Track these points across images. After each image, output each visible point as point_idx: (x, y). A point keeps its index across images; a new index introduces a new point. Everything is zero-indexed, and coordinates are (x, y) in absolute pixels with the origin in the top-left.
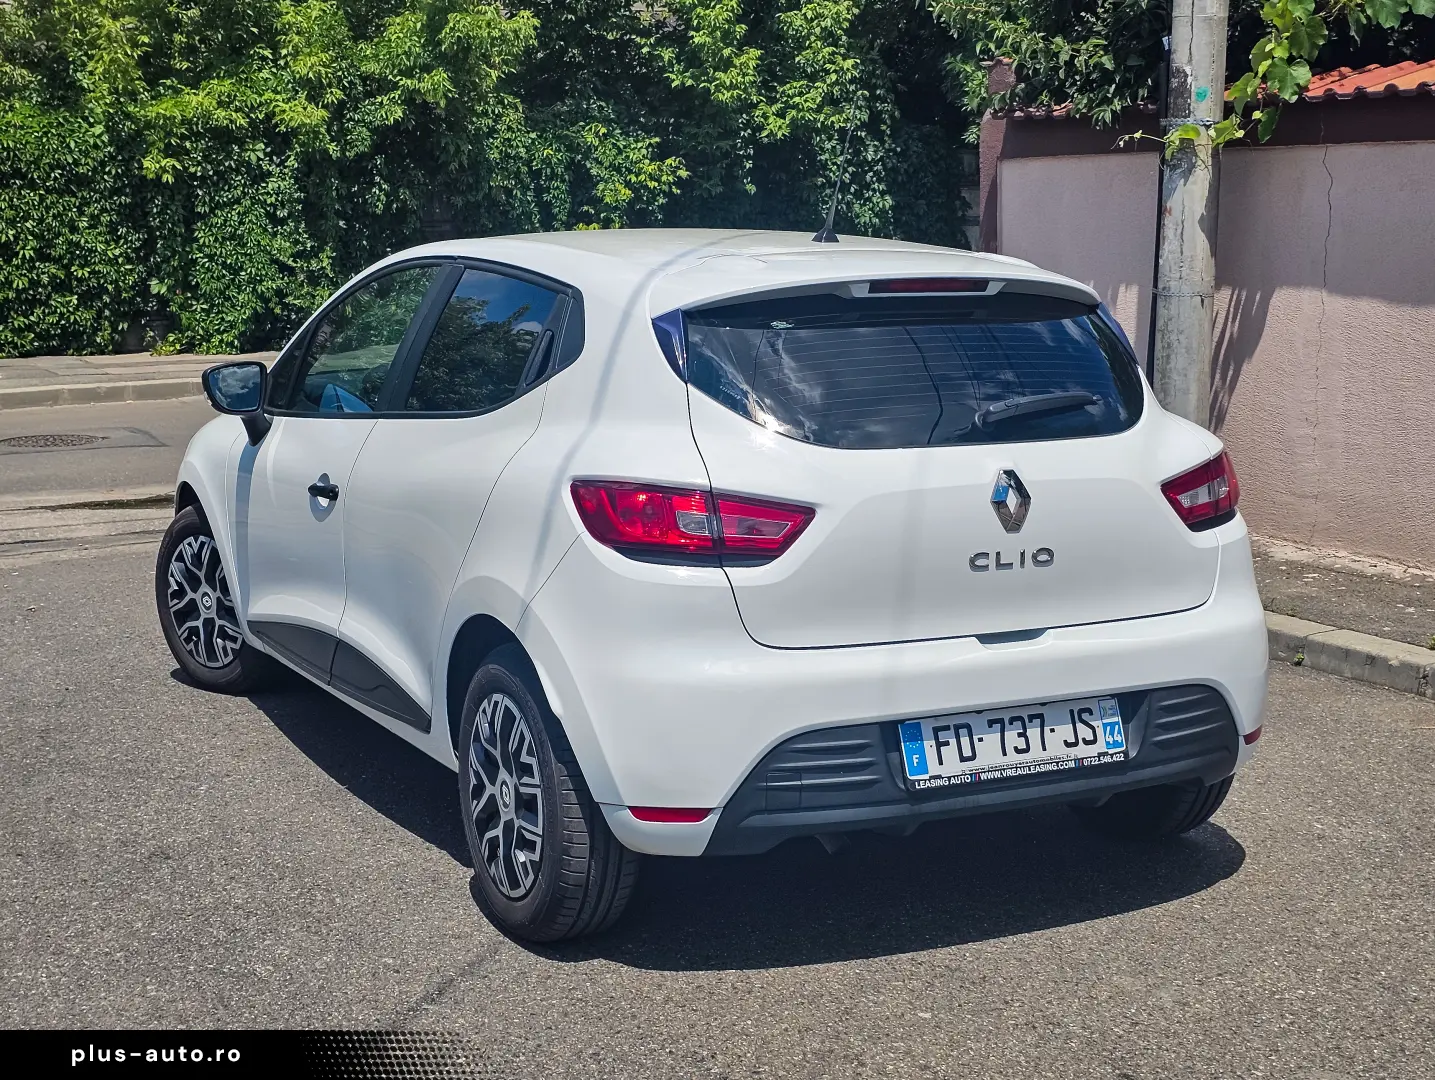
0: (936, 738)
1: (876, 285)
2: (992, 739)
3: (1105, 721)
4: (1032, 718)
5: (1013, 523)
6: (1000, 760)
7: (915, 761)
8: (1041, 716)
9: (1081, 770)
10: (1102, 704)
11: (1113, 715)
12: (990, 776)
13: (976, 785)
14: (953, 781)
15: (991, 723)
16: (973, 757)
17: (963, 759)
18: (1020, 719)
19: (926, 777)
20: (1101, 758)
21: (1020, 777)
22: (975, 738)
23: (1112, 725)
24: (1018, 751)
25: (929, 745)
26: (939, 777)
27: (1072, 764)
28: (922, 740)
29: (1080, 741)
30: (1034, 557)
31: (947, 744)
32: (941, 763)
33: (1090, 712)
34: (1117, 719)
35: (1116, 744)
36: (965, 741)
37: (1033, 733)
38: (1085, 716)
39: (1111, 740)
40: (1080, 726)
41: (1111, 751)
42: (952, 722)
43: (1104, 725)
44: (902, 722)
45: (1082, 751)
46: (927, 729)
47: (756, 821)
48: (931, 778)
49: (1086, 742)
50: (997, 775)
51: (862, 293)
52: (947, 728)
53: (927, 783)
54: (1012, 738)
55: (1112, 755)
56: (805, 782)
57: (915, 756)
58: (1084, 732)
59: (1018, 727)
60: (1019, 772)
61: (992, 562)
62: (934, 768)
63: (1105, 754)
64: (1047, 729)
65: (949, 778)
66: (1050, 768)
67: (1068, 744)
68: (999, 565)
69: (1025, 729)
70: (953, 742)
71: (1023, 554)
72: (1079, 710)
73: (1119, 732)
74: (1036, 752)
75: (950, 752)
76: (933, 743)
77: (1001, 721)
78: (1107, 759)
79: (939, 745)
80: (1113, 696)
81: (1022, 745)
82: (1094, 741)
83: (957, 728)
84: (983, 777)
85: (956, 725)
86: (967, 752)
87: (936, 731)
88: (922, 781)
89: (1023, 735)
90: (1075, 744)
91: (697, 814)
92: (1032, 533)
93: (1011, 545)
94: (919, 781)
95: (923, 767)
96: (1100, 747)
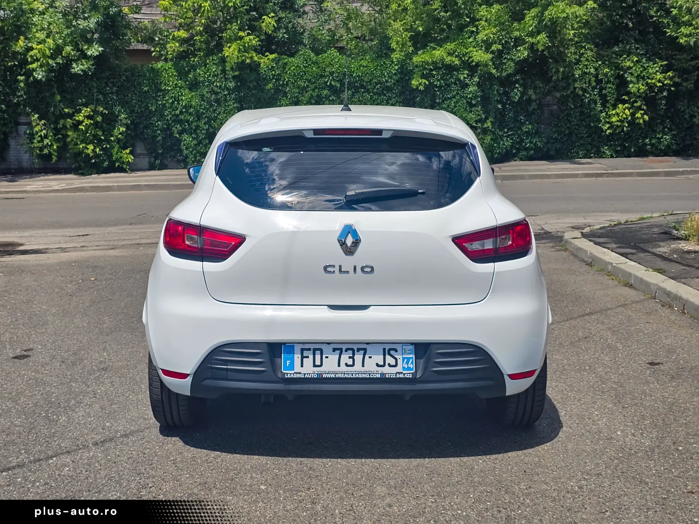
0: (302, 354)
1: (316, 131)
2: (334, 357)
3: (404, 356)
4: (359, 350)
5: (349, 251)
6: (337, 369)
7: (288, 364)
8: (365, 350)
9: (383, 380)
10: (404, 347)
11: (410, 354)
12: (328, 376)
13: (320, 379)
14: (306, 376)
15: (334, 350)
16: (321, 365)
17: (315, 366)
18: (353, 350)
19: (293, 372)
20: (397, 375)
21: (346, 378)
22: (324, 356)
23: (408, 359)
24: (347, 365)
25: (297, 357)
26: (300, 373)
27: (379, 376)
28: (294, 354)
29: (387, 365)
30: (362, 269)
31: (308, 357)
32: (302, 366)
33: (396, 351)
34: (413, 356)
35: (409, 369)
36: (318, 357)
37: (358, 357)
38: (392, 352)
39: (406, 366)
40: (388, 357)
41: (404, 372)
42: (312, 346)
43: (404, 359)
44: (284, 344)
45: (387, 370)
46: (297, 348)
47: (208, 382)
48: (295, 373)
49: (390, 365)
50: (333, 376)
51: (310, 135)
52: (309, 349)
53: (292, 376)
54: (345, 358)
55: (404, 374)
56: (228, 367)
57: (288, 362)
58: (390, 360)
59: (350, 353)
60: (346, 376)
61: (337, 269)
62: (297, 368)
63: (399, 373)
64: (367, 357)
65: (305, 374)
66: (365, 376)
67: (378, 365)
68: (340, 271)
69: (354, 354)
70: (311, 357)
71: (355, 268)
72: (389, 349)
73: (412, 363)
74: (358, 367)
75: (308, 362)
76: (300, 356)
77: (341, 350)
78: (402, 376)
79: (303, 357)
80: (412, 344)
81: (350, 362)
82: (396, 366)
83: (315, 350)
84: (324, 376)
85: (316, 348)
86: (318, 363)
87: (302, 350)
88: (289, 374)
89: (352, 358)
90: (384, 366)
91: (183, 376)
92: (361, 256)
93: (348, 262)
94: (287, 374)
95: (292, 367)
96: (399, 369)
